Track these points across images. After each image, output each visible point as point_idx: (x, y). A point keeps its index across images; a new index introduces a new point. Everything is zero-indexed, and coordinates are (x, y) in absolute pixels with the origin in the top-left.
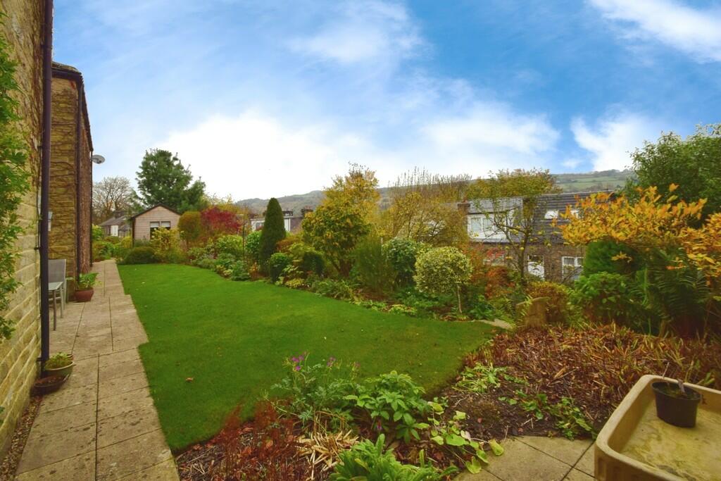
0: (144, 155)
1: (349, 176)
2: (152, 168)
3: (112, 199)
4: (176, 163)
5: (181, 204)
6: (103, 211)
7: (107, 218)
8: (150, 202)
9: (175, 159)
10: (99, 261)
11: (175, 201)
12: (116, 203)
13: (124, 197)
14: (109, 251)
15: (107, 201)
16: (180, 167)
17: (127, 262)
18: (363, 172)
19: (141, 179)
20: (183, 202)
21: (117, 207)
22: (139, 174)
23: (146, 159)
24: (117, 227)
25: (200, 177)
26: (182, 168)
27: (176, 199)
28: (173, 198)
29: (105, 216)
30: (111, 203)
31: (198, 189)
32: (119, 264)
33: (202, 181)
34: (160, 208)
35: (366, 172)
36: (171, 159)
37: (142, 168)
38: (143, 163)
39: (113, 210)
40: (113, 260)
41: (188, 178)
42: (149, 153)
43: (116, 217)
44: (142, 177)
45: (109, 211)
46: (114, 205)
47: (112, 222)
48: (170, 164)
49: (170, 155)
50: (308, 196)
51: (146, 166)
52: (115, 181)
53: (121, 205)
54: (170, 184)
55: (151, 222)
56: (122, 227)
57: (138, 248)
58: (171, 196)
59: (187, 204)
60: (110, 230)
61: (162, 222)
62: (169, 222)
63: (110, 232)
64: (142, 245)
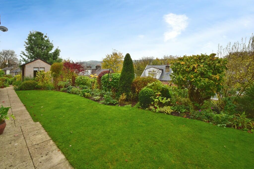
0: (29, 33)
1: (112, 54)
2: (33, 40)
3: (7, 59)
4: (46, 39)
5: (49, 59)
6: (2, 64)
7: (4, 67)
8: (32, 58)
9: (46, 37)
10: (3, 88)
11: (46, 58)
12: (8, 61)
13: (12, 58)
14: (7, 82)
15: (4, 60)
16: (48, 41)
17: (21, 89)
18: (118, 53)
19: (27, 46)
20: (50, 58)
21: (9, 63)
22: (26, 42)
23: (30, 35)
24: (9, 71)
25: (58, 47)
26: (49, 42)
27: (46, 56)
28: (45, 56)
29: (3, 66)
30: (6, 61)
31: (57, 53)
32: (16, 90)
33: (59, 49)
34: (39, 60)
35: (119, 53)
36: (44, 37)
37: (28, 40)
38: (29, 37)
39: (7, 64)
40: (11, 87)
41: (52, 47)
42: (32, 33)
43: (9, 67)
44: (28, 44)
45: (5, 64)
46: (7, 62)
47: (7, 69)
48: (43, 39)
49: (43, 34)
50: (89, 62)
51: (30, 39)
52: (8, 51)
53: (11, 62)
54: (42, 49)
55: (34, 68)
56: (11, 71)
57: (27, 81)
58: (43, 55)
59: (52, 60)
60: (6, 72)
61: (40, 68)
62: (44, 68)
63: (6, 73)
64: (29, 80)
